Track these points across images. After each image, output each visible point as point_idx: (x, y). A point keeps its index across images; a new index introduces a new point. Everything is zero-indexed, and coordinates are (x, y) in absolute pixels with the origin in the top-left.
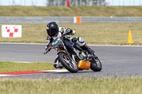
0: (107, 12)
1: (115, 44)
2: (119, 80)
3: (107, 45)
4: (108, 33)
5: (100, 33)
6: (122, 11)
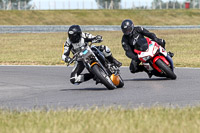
0: (31, 18)
1: (44, 63)
2: (51, 114)
3: (33, 65)
4: (34, 48)
5: (22, 48)
6: (52, 16)
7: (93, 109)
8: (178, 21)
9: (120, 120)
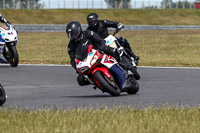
7: (102, 109)
8: (188, 21)
9: (130, 120)
